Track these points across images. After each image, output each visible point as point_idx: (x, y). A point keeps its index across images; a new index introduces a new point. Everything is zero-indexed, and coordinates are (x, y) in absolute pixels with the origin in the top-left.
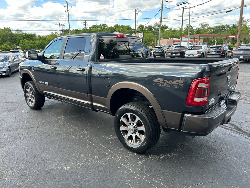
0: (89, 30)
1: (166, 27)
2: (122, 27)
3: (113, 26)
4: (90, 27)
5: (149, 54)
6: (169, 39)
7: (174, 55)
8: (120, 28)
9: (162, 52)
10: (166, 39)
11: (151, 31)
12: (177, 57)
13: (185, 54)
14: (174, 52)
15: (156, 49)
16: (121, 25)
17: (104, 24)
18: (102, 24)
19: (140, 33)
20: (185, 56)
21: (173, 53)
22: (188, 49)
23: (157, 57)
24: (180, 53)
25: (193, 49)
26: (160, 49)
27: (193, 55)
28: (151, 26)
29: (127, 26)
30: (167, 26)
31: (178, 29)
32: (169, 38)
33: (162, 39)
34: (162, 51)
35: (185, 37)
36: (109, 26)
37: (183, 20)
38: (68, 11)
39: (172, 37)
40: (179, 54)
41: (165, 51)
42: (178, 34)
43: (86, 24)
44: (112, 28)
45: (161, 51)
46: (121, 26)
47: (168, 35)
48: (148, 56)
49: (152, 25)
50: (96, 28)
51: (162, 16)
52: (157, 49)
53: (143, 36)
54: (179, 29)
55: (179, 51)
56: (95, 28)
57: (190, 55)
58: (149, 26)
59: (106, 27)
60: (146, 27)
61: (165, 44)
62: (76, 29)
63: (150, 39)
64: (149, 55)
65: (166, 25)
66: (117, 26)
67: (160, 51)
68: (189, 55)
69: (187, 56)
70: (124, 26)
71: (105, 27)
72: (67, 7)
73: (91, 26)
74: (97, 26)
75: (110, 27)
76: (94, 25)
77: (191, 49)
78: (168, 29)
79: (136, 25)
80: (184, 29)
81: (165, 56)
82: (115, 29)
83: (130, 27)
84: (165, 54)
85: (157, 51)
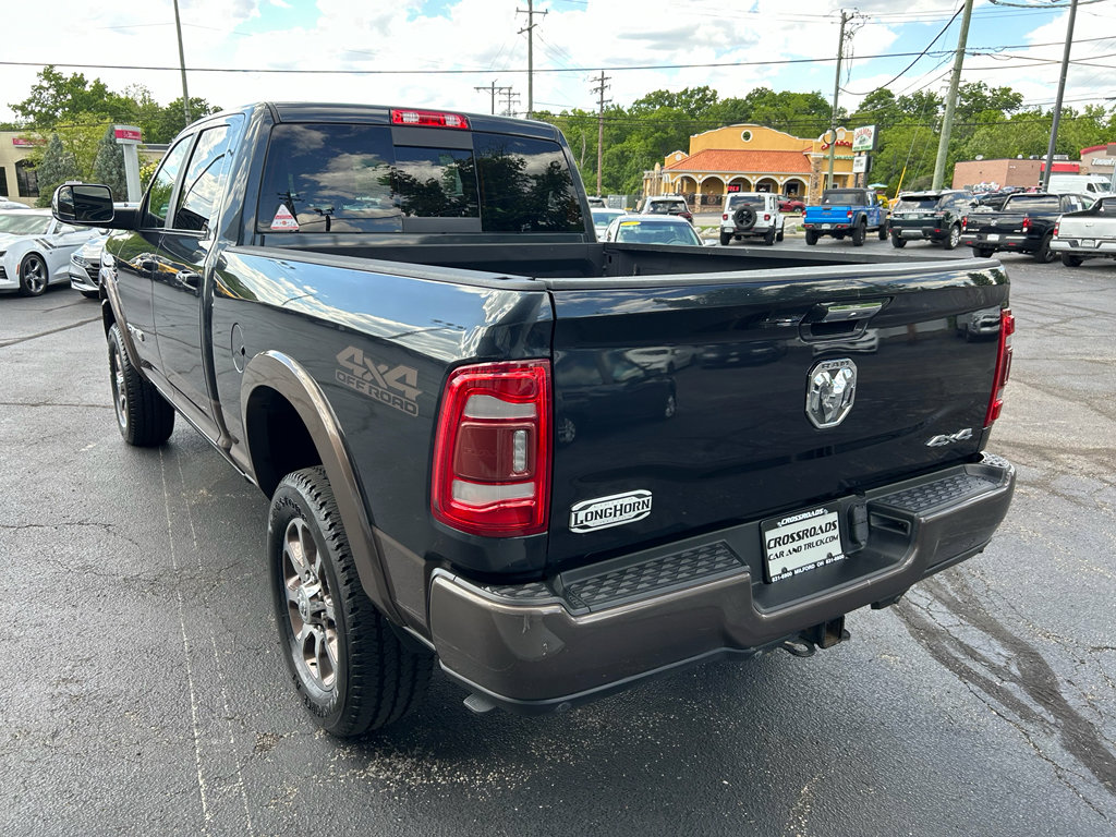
0: (632, 116)
1: (1013, 101)
2: (786, 97)
3: (742, 96)
4: (638, 103)
5: (873, 231)
6: (1016, 158)
7: (993, 238)
8: (771, 106)
9: (939, 223)
10: (1004, 157)
11: (928, 116)
12: (1010, 251)
13: (1055, 238)
14: (993, 223)
15: (908, 207)
16: (778, 92)
17: (699, 89)
18: (691, 89)
19: (857, 130)
20: (1054, 244)
21: (989, 230)
22: (1080, 209)
23: (909, 243)
24: (1025, 230)
25: (1102, 209)
26: (931, 207)
27: (1098, 242)
28: (931, 97)
29: (806, 97)
30: (1015, 94)
31: (1075, 108)
32: (1020, 156)
33: (981, 157)
34: (940, 215)
35: (1105, 152)
36: (722, 97)
37: (1066, 62)
38: (530, 30)
39: (1036, 150)
40: (1022, 234)
41: (955, 219)
42: (1072, 137)
43: (602, 89)
44: (736, 103)
45: (933, 215)
46: (781, 95)
47: (1013, 140)
48: (865, 236)
49: (933, 91)
50: (662, 105)
51: (963, 43)
52: (918, 204)
53: (870, 143)
54: (1082, 112)
55: (1021, 221)
56: (658, 107)
57: (1079, 241)
58: (918, 96)
59: (710, 100)
60: (903, 99)
61: (992, 184)
62: (574, 111)
63: (918, 158)
64: (877, 233)
65: (1010, 89)
66: (761, 96)
67: (926, 215)
68: (1074, 243)
69: (1065, 246)
70: (795, 96)
71: (704, 99)
72: (528, 14)
73: (642, 97)
74: (670, 97)
75: (725, 103)
76: (654, 94)
77: (1094, 212)
78: (1021, 111)
79: (837, 88)
80: (1111, 111)
81: (953, 244)
82: (751, 107)
83: (822, 100)
84: (956, 232)
85: (911, 218)
